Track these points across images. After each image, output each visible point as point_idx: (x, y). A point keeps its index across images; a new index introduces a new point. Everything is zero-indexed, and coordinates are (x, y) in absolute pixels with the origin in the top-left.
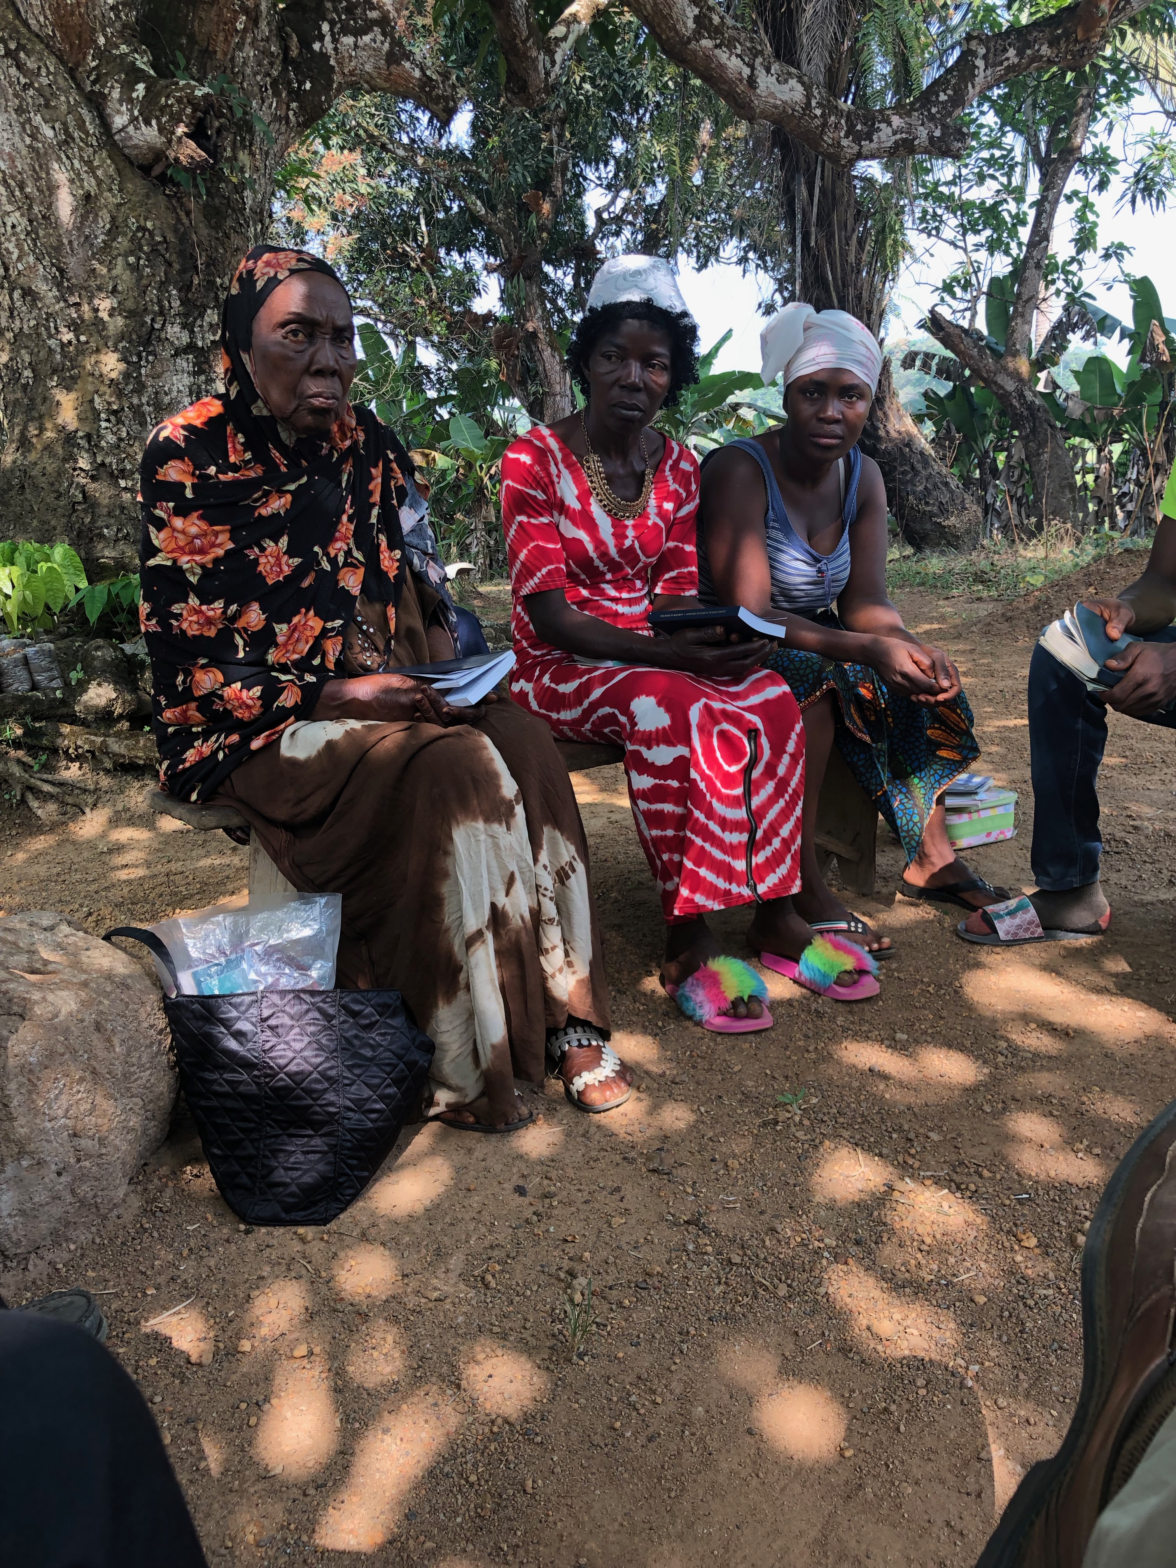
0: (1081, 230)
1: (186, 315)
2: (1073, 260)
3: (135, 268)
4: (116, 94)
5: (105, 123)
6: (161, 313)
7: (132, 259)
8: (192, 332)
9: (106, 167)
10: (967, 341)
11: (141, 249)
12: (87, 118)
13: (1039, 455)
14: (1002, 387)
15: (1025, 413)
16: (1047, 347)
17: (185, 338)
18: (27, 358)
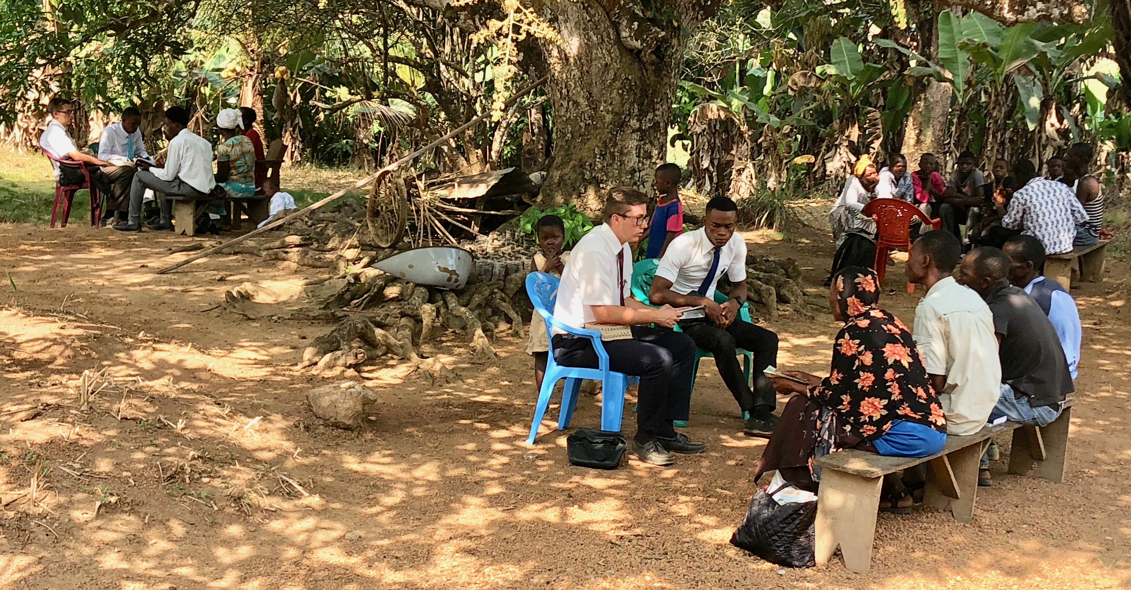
1: (640, 115)
3: (621, 95)
4: (625, 23)
5: (618, 34)
6: (629, 115)
7: (620, 91)
8: (641, 123)
9: (616, 52)
11: (625, 87)
12: (611, 32)
17: (638, 126)
18: (570, 129)
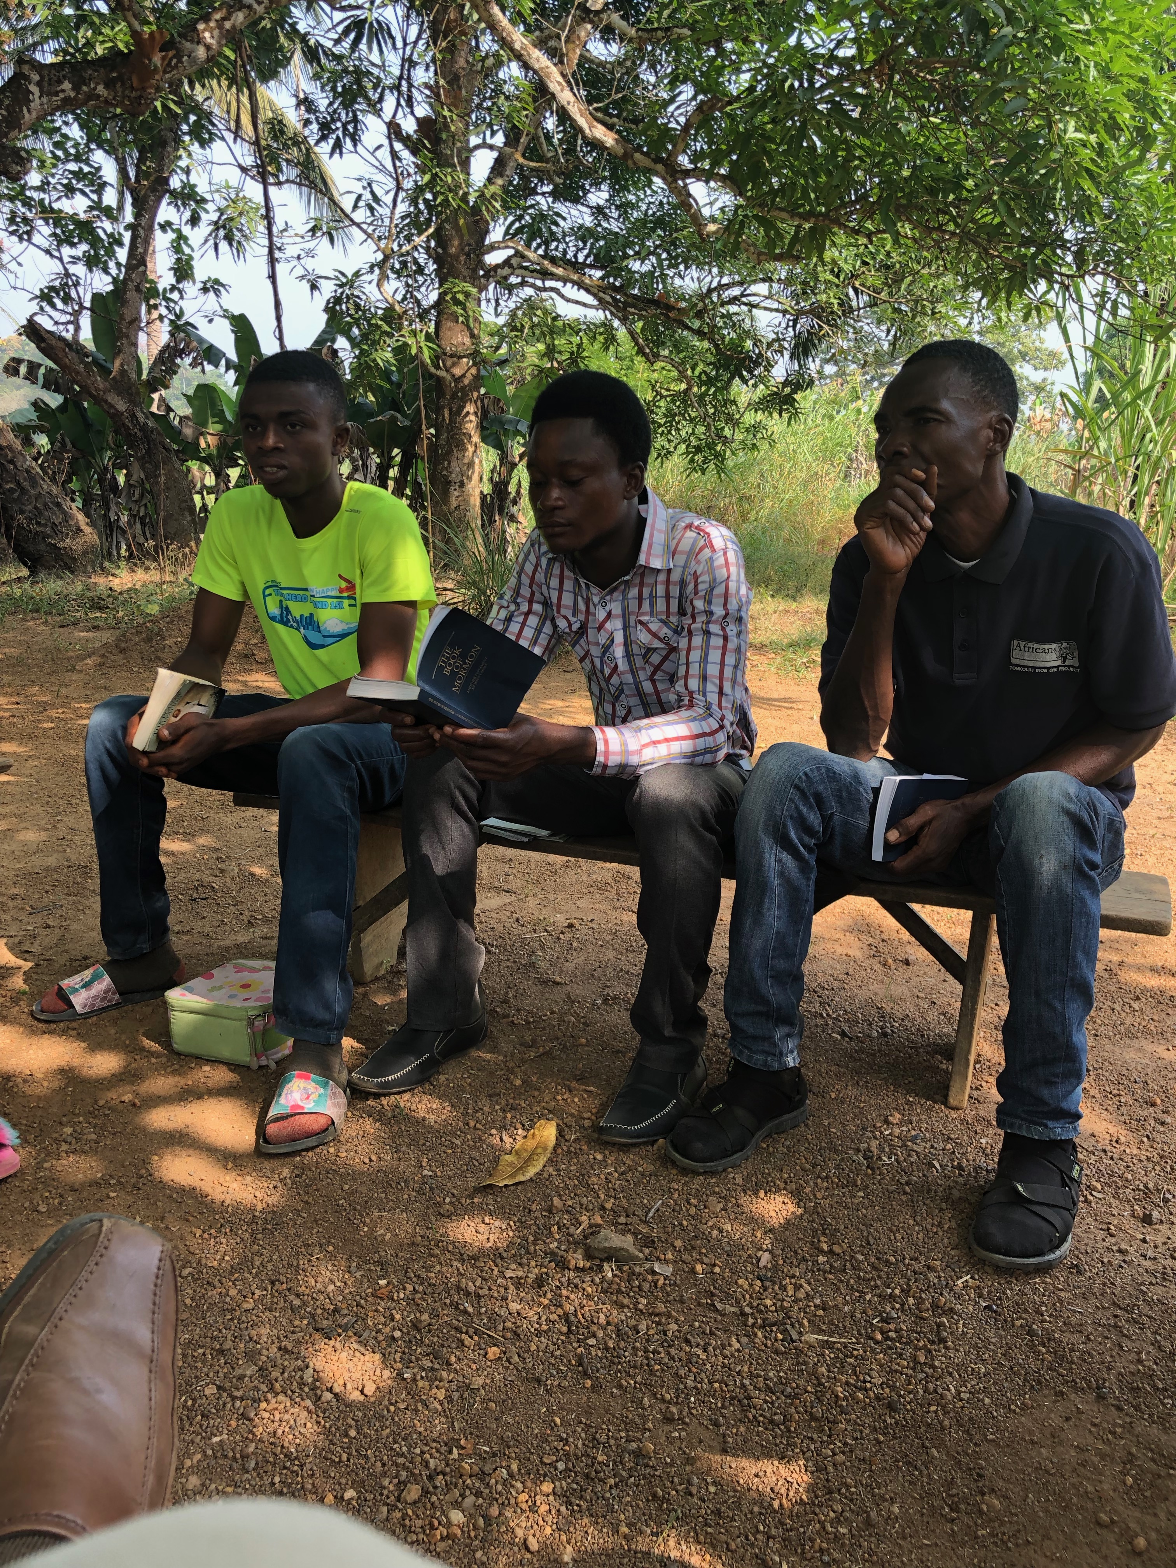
0: (178, 260)
2: (173, 288)
10: (72, 355)
13: (156, 476)
14: (112, 406)
15: (139, 434)
16: (157, 370)
